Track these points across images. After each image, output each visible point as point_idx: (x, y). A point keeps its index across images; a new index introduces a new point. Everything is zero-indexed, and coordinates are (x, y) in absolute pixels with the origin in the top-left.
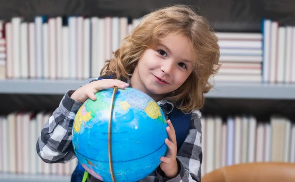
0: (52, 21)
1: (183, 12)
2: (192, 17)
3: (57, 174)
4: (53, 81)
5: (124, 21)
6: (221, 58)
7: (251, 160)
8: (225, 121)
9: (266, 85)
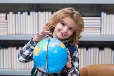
0: (24, 13)
1: (71, 10)
2: (74, 12)
3: (26, 69)
4: (25, 35)
5: (50, 13)
6: (85, 26)
7: (97, 63)
8: (87, 49)
9: (102, 36)
